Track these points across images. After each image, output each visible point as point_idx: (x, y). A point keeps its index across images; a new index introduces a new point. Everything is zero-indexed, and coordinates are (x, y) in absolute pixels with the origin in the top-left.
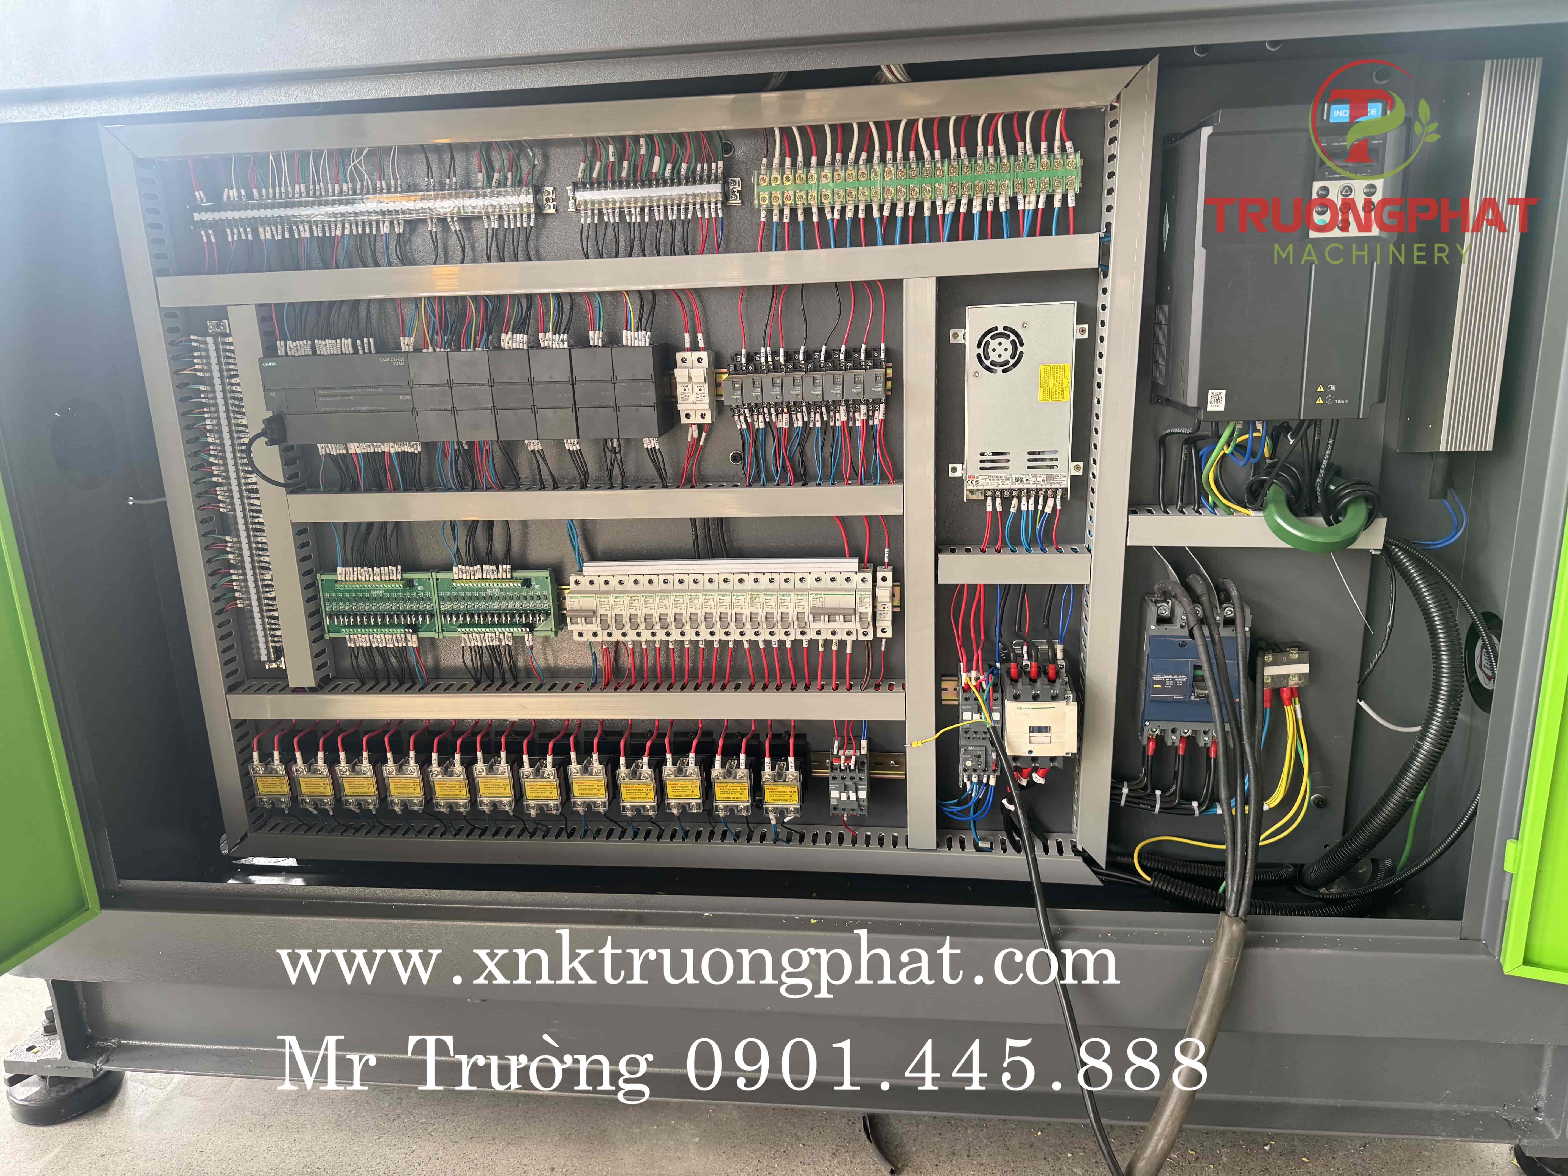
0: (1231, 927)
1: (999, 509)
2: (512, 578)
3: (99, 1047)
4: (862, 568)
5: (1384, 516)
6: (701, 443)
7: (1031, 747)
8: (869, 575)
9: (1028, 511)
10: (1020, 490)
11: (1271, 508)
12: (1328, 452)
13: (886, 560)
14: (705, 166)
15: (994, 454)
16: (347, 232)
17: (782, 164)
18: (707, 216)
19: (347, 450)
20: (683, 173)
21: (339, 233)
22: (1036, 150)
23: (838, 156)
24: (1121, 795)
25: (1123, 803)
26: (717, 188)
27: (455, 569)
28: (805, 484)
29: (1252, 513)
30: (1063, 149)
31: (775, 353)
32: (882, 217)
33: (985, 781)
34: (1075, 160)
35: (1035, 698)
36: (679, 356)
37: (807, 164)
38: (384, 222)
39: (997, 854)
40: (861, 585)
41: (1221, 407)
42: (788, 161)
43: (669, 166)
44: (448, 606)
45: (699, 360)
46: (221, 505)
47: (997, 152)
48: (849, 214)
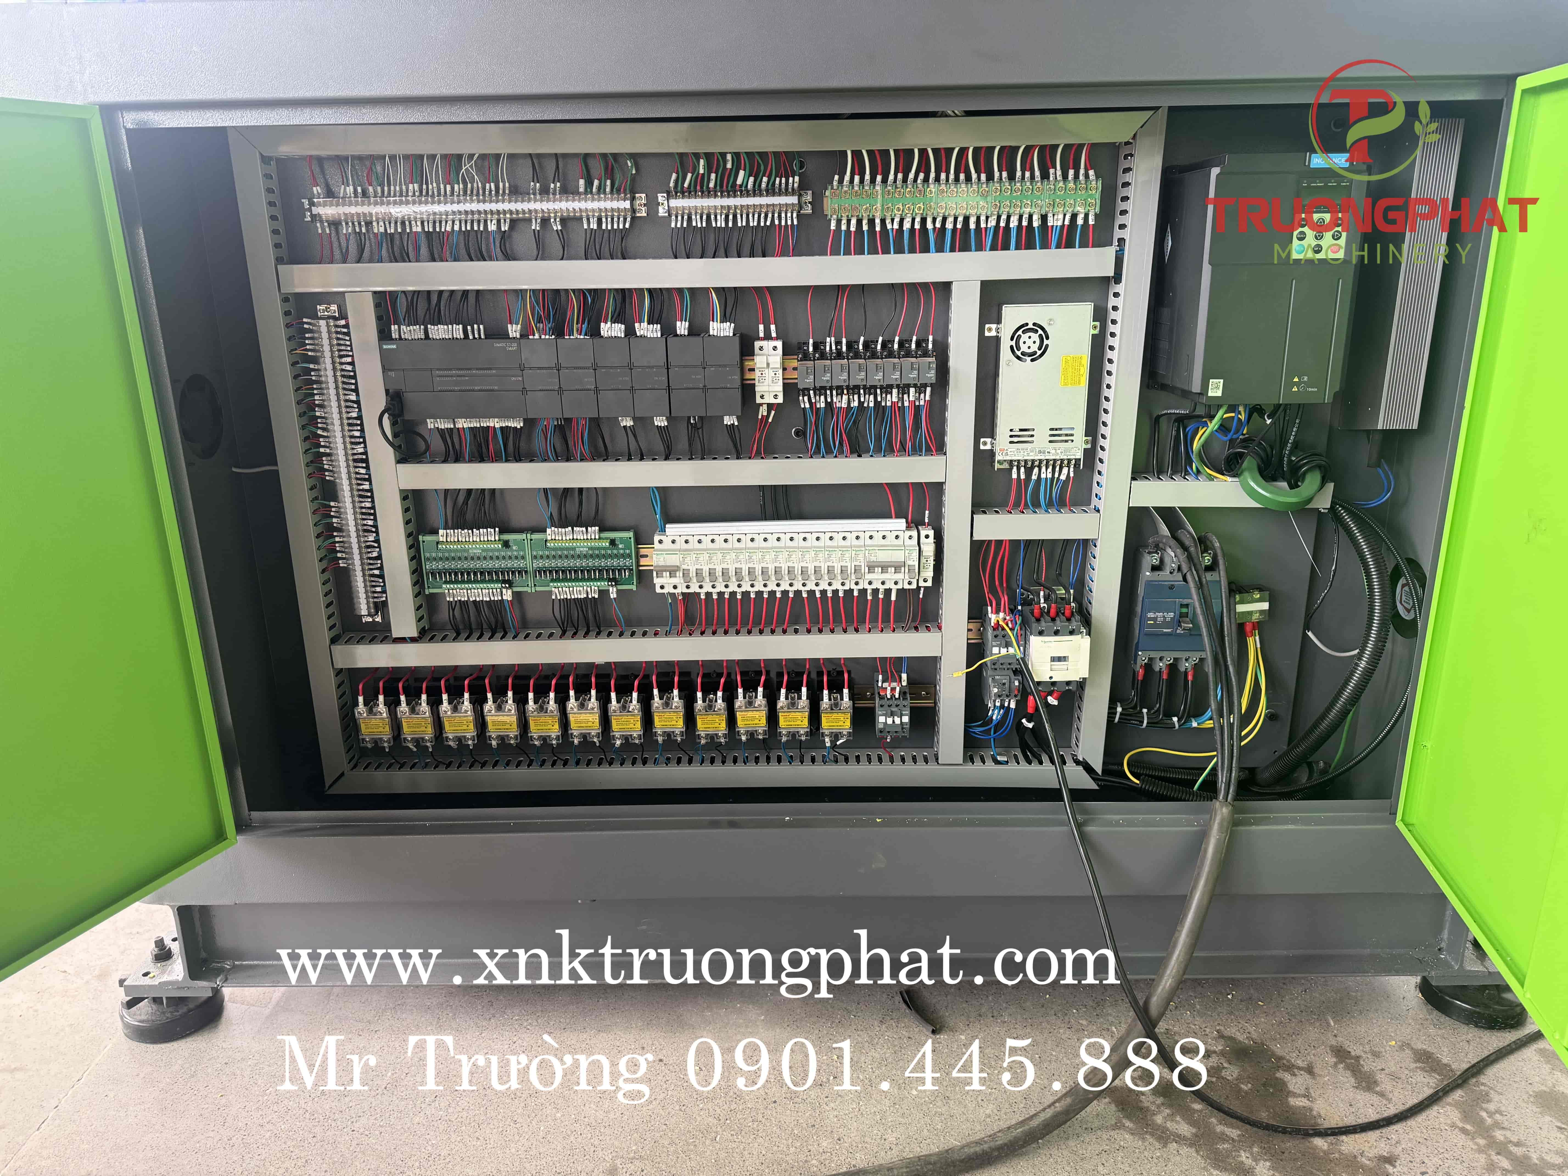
0: (1221, 810)
1: (1023, 476)
2: (600, 538)
3: (214, 969)
4: (908, 527)
5: (1332, 481)
6: (770, 420)
7: (1052, 674)
8: (914, 533)
9: (1046, 479)
10: (1041, 461)
11: (1246, 474)
12: (1295, 429)
13: (927, 520)
14: (783, 180)
15: (1021, 430)
16: (456, 228)
17: (852, 181)
18: (783, 223)
19: (454, 425)
20: (764, 185)
21: (449, 229)
22: (1065, 177)
23: (900, 176)
24: (1116, 714)
25: (1117, 720)
26: (794, 200)
27: (549, 531)
28: (860, 456)
29: (1229, 479)
30: (1087, 176)
31: (838, 343)
32: (935, 228)
33: (1006, 704)
34: (1096, 185)
35: (1056, 633)
36: (757, 344)
37: (873, 181)
38: (491, 221)
39: (1013, 766)
40: (908, 542)
41: (1219, 393)
42: (857, 178)
43: (752, 179)
44: (540, 564)
45: (775, 348)
46: (327, 473)
47: (1032, 177)
48: (907, 225)
